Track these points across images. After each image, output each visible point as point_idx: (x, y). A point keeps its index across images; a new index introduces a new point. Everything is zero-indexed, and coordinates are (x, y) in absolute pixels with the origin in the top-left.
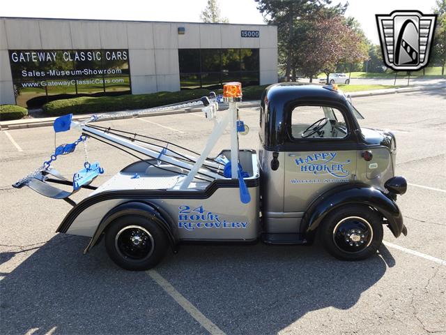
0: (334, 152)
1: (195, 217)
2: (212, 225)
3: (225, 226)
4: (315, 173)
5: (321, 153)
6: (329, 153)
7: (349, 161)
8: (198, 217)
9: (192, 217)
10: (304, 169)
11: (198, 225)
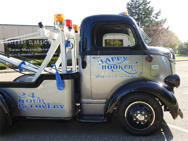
0: (125, 56)
1: (29, 101)
2: (40, 106)
3: (49, 108)
4: (112, 70)
5: (116, 56)
6: (122, 56)
7: (137, 63)
8: (31, 101)
9: (27, 101)
10: (104, 68)
11: (31, 106)
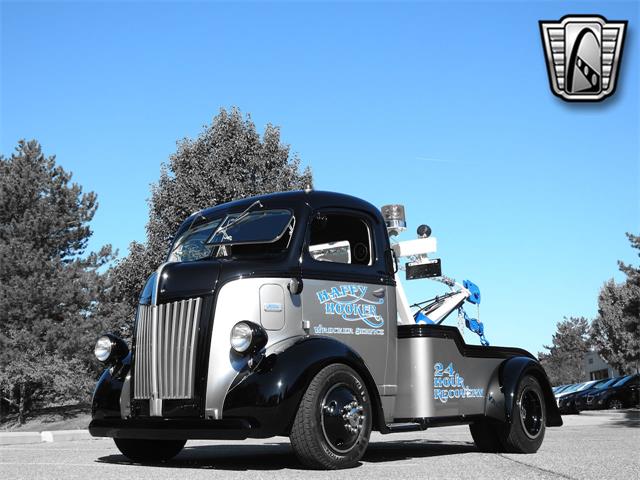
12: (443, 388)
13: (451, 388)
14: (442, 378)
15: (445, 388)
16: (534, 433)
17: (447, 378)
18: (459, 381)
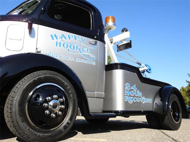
12: (130, 96)
13: (134, 96)
14: (130, 91)
15: (132, 96)
16: (177, 121)
17: (132, 92)
18: (140, 94)
